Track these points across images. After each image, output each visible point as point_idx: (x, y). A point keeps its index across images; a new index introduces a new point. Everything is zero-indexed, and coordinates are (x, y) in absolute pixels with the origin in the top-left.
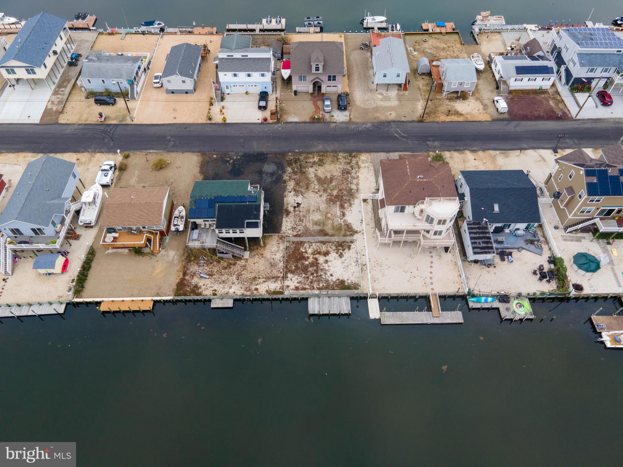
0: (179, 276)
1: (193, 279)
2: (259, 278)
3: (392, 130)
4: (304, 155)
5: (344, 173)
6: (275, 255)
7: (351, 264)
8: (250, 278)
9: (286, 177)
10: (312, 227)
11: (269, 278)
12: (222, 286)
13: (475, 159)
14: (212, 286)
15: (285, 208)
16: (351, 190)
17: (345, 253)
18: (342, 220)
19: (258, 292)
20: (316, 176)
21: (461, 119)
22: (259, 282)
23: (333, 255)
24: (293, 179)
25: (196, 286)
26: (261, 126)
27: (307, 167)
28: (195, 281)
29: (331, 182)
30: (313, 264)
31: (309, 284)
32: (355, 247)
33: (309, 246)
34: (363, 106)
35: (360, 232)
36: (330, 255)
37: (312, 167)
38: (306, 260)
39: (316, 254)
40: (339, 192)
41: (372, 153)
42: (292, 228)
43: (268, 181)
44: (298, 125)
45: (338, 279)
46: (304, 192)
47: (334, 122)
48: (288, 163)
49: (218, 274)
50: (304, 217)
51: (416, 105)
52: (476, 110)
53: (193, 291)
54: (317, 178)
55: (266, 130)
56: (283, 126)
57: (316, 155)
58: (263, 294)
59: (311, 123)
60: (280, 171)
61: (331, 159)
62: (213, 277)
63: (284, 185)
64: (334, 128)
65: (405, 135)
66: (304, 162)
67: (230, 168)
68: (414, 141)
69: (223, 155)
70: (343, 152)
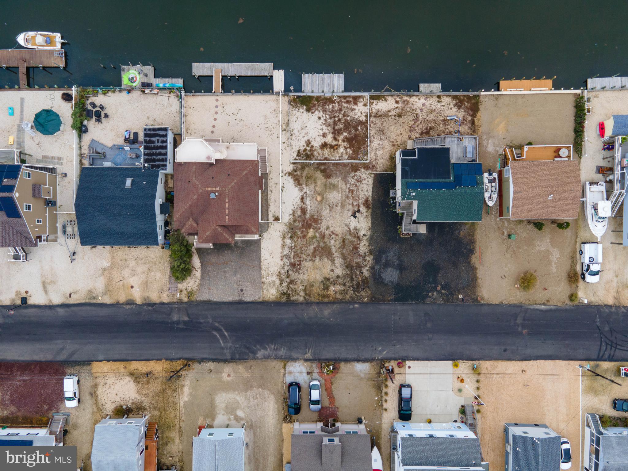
0: (479, 120)
1: (464, 117)
2: (395, 116)
3: (229, 345)
4: (348, 297)
5: (298, 265)
6: (379, 144)
7: (298, 131)
8: (404, 115)
9: (370, 258)
10: (338, 181)
11: (385, 116)
12: (432, 106)
13: (132, 287)
14: (442, 107)
15: (370, 211)
16: (291, 238)
17: (304, 146)
18: (304, 191)
19: (395, 99)
20: (333, 261)
21: (134, 365)
22: (395, 111)
23: (317, 144)
24: (361, 256)
25: (459, 107)
26: (404, 354)
27: (344, 276)
28: (461, 114)
29: (315, 249)
30: (338, 133)
31: (343, 108)
32: (292, 153)
33: (342, 156)
34: (266, 392)
35: (285, 175)
36: (320, 144)
37: (338, 277)
38: (346, 137)
39: (335, 145)
40: (305, 234)
41: (261, 300)
42: (361, 181)
43: (392, 252)
44: (355, 356)
45: (312, 113)
46: (348, 234)
47: (306, 360)
48: (367, 283)
49: (439, 122)
50: (347, 197)
51: (191, 394)
52: (108, 385)
53: (461, 101)
54: (332, 257)
55: (398, 346)
56: (375, 353)
57: (332, 297)
58: (390, 97)
59: (338, 358)
60: (377, 270)
61: (313, 290)
62: (443, 118)
63: (372, 246)
64: (307, 349)
65: (215, 333)
66: (348, 285)
67: (439, 275)
68: (204, 322)
69: (450, 298)
70: (297, 302)
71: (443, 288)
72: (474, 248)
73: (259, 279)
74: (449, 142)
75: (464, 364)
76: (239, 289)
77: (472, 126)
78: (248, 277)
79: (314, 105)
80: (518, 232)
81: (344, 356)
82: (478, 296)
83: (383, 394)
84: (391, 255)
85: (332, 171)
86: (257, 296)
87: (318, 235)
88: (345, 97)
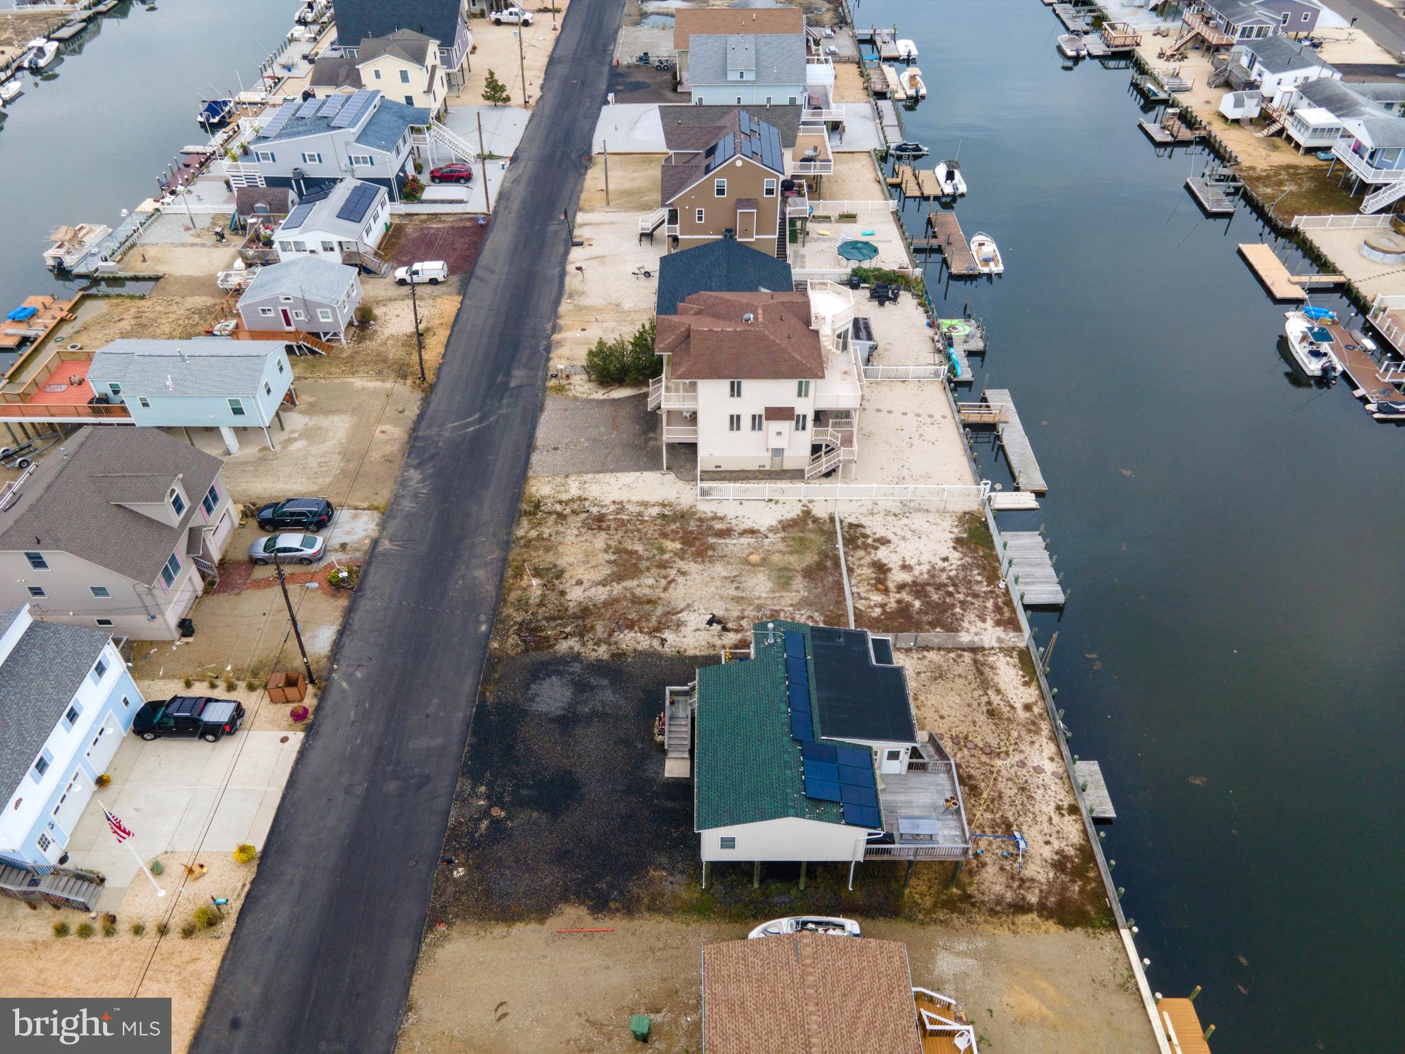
0: (1033, 925)
1: (1033, 880)
2: (989, 703)
3: (447, 434)
4: (509, 611)
5: (600, 526)
7: (906, 525)
8: (995, 724)
9: (603, 652)
10: (798, 591)
11: (982, 682)
12: (1040, 792)
13: (583, 329)
14: (1045, 818)
15: (725, 652)
16: (663, 516)
17: (874, 534)
18: (770, 535)
19: (1035, 703)
20: (603, 583)
21: (442, 332)
22: (1002, 704)
23: (882, 554)
24: (610, 635)
25: (1059, 866)
26: (325, 728)
27: (562, 604)
28: (1038, 871)
29: (632, 553)
30: (918, 592)
31: (981, 600)
32: (854, 515)
33: (861, 598)
34: (329, 480)
35: (805, 506)
36: (884, 561)
37: (563, 593)
38: (909, 605)
39: (886, 587)
40: (671, 537)
41: (530, 473)
43: (614, 699)
44: (355, 626)
45: (955, 548)
46: (667, 610)
47: (375, 542)
48: (537, 648)
49: (999, 809)
50: (759, 608)
51: (364, 389)
53: (1078, 873)
54: (612, 581)
55: (352, 714)
56: (349, 665)
57: (513, 584)
58: (1037, 692)
59: (361, 595)
60: (571, 667)
61: (537, 551)
62: (1012, 819)
63: (634, 658)
64: (400, 543)
65: (477, 416)
66: (540, 611)
68: (501, 404)
69: (459, 843)
70: (514, 527)
71: (496, 824)
72: (611, 913)
73: (577, 470)
74: (939, 785)
76: (559, 446)
77: (1010, 905)
78: (583, 456)
79: (974, 552)
81: (364, 605)
82: (451, 925)
84: (607, 696)
85: (822, 581)
86: (539, 469)
87: (666, 556)
88: (1009, 604)
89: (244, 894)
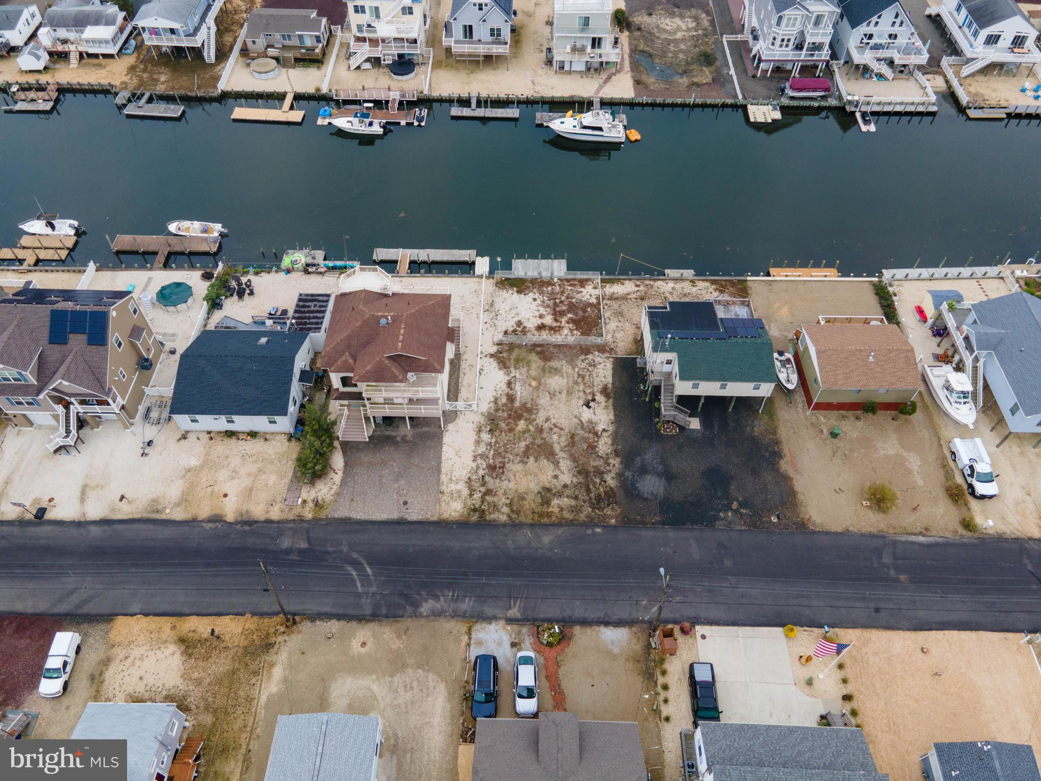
2: (636, 299)
4: (582, 517)
5: (500, 468)
6: (617, 326)
7: (506, 312)
8: (649, 299)
9: (615, 462)
10: (562, 365)
11: (623, 299)
12: (685, 290)
13: (225, 495)
14: (699, 291)
15: (611, 401)
16: (491, 431)
17: (513, 326)
18: (513, 375)
19: (635, 283)
20: (556, 464)
21: (192, 624)
22: (636, 294)
23: (531, 323)
24: (601, 457)
25: (722, 291)
27: (575, 486)
29: (527, 447)
30: (561, 314)
31: (566, 291)
32: (496, 334)
33: (566, 338)
34: (431, 676)
35: (486, 356)
36: (536, 325)
37: (565, 486)
38: (571, 319)
39: (556, 327)
40: (513, 426)
41: (435, 518)
42: (595, 366)
43: (650, 454)
44: (600, 614)
45: (525, 294)
46: (579, 427)
47: (510, 621)
48: (614, 497)
50: (576, 383)
51: (285, 680)
52: (130, 660)
53: (723, 286)
54: (554, 458)
56: (637, 611)
57: (557, 517)
58: (627, 281)
59: (570, 618)
60: (628, 477)
61: (524, 505)
63: (618, 445)
64: (512, 601)
65: (349, 569)
66: (582, 498)
67: (732, 487)
68: (334, 552)
69: (757, 522)
70: (497, 523)
71: (742, 505)
72: (781, 450)
73: (435, 486)
75: (805, 633)
76: (402, 501)
78: (418, 483)
79: (529, 287)
80: (845, 430)
81: (579, 613)
82: (803, 519)
83: (659, 689)
84: (650, 456)
85: (553, 353)
86: (430, 513)
88: (568, 280)
89: (810, 629)
